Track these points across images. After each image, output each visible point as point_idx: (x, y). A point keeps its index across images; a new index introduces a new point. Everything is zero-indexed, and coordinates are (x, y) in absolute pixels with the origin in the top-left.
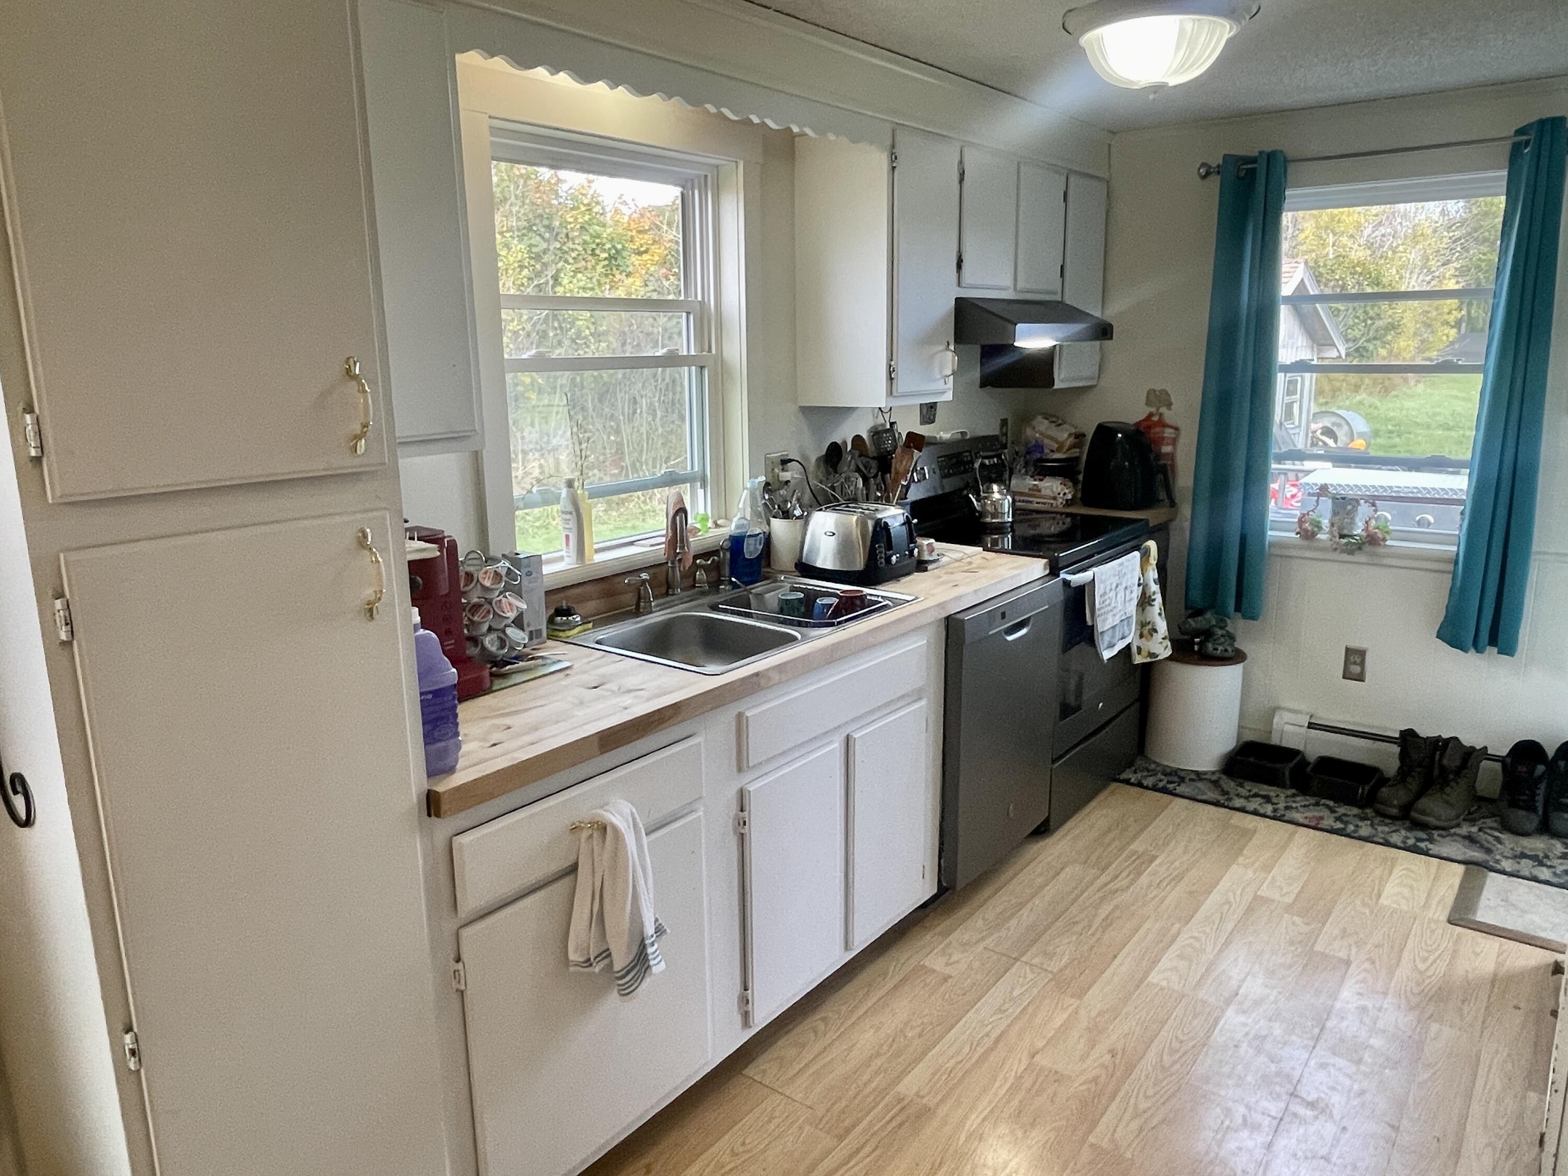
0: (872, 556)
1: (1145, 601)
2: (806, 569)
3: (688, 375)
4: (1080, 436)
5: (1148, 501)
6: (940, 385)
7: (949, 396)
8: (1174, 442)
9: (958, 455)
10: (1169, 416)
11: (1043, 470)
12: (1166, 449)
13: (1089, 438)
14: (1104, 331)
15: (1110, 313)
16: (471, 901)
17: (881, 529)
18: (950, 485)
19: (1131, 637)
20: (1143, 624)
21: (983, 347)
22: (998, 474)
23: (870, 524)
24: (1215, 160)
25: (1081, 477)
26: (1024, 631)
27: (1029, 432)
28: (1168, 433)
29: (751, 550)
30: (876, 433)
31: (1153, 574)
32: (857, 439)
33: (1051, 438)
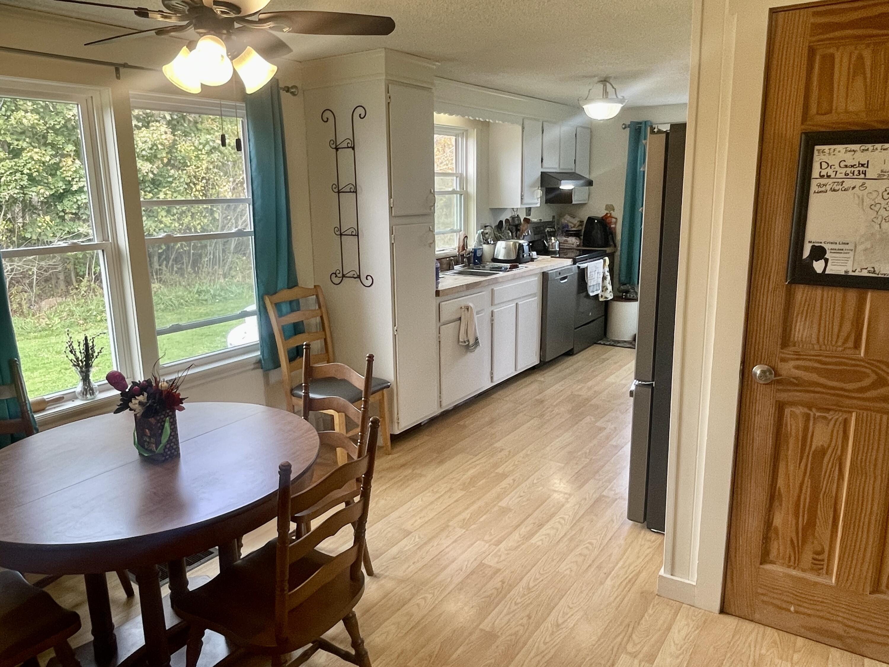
0: (518, 255)
1: (604, 278)
2: (495, 260)
3: (455, 198)
4: (582, 222)
5: (607, 245)
6: (536, 201)
7: (538, 205)
8: (616, 223)
9: (539, 227)
10: (614, 214)
11: (568, 234)
12: (613, 226)
13: (585, 222)
14: (590, 183)
15: (592, 177)
16: (443, 319)
17: (521, 246)
18: (537, 238)
19: (599, 292)
20: (603, 287)
21: (546, 188)
22: (553, 234)
23: (517, 245)
24: (628, 123)
25: (582, 237)
26: (566, 280)
27: (563, 220)
28: (614, 220)
29: (479, 254)
30: (513, 218)
31: (607, 269)
32: (507, 220)
33: (571, 222)
